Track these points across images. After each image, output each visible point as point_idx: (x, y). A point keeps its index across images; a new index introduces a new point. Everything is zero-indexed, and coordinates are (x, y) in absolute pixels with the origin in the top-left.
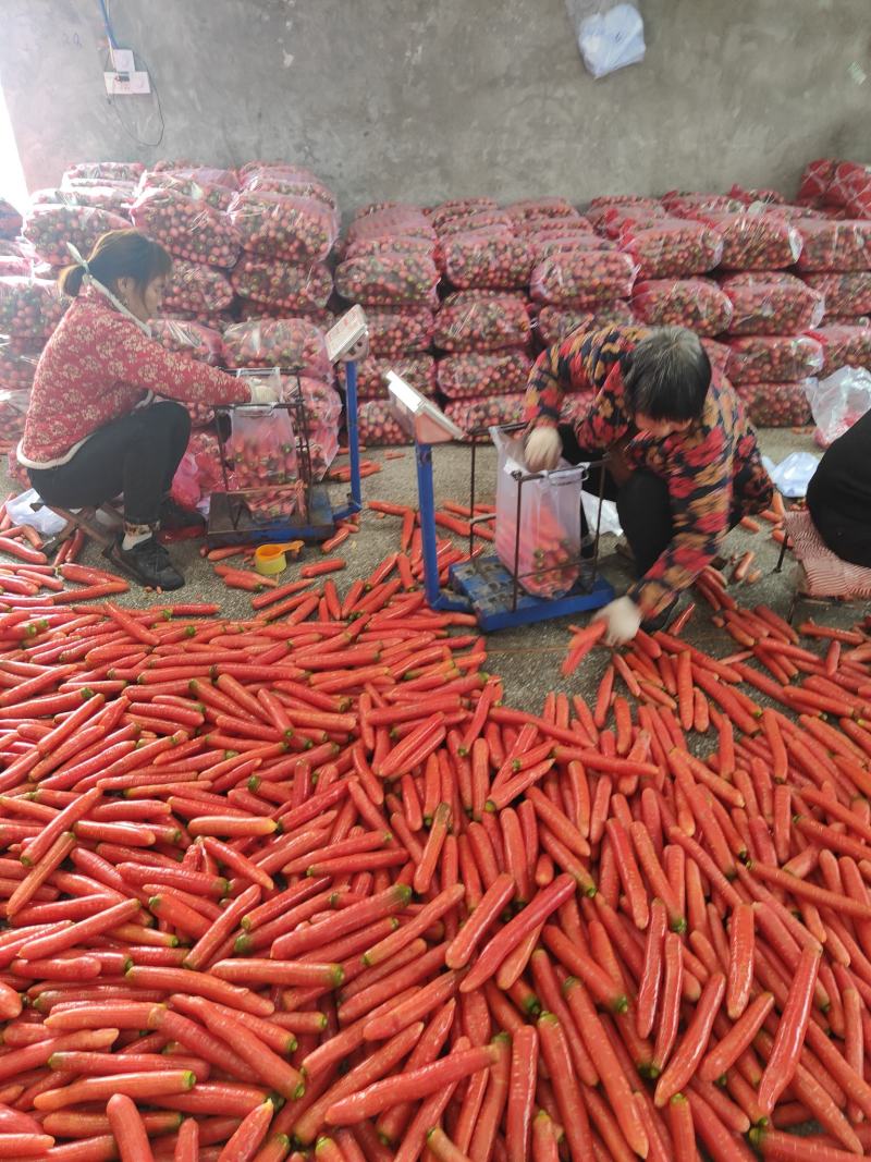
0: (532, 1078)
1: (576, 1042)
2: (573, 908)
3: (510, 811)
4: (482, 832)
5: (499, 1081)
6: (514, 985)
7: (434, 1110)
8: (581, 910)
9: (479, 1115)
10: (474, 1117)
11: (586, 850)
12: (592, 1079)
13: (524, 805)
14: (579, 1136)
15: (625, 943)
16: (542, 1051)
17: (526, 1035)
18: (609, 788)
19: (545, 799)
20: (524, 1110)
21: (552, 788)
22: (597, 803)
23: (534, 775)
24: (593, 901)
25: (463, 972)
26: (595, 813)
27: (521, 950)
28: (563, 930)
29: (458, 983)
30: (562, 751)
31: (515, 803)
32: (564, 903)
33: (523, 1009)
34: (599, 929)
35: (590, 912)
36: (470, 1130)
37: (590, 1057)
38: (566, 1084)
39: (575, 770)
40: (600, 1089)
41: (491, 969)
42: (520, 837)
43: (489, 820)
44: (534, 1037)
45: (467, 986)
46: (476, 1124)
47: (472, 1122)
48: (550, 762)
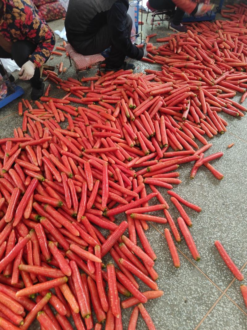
0: (44, 235)
1: (53, 220)
2: (40, 187)
3: (11, 169)
4: (4, 180)
5: (35, 242)
6: (30, 216)
7: (19, 260)
8: (43, 186)
9: (33, 253)
10: (31, 255)
11: (38, 169)
12: (60, 226)
13: (15, 166)
14: (62, 241)
15: (58, 188)
16: (44, 227)
17: (38, 226)
18: (40, 149)
19: (21, 161)
20: (44, 244)
21: (23, 157)
22: (37, 155)
23: (16, 156)
24: (45, 182)
25: (12, 221)
26: (38, 157)
27: (29, 206)
28: (40, 194)
29: (12, 225)
30: (22, 145)
31: (12, 167)
32: (37, 186)
33: (35, 220)
34: (49, 188)
35: (46, 185)
36: (32, 259)
37: (57, 221)
38: (54, 232)
39: (27, 148)
40: (63, 227)
41: (21, 216)
42: (17, 175)
43: (6, 176)
44: (40, 225)
45: (15, 224)
46: (33, 256)
47: (31, 256)
48: (20, 150)
